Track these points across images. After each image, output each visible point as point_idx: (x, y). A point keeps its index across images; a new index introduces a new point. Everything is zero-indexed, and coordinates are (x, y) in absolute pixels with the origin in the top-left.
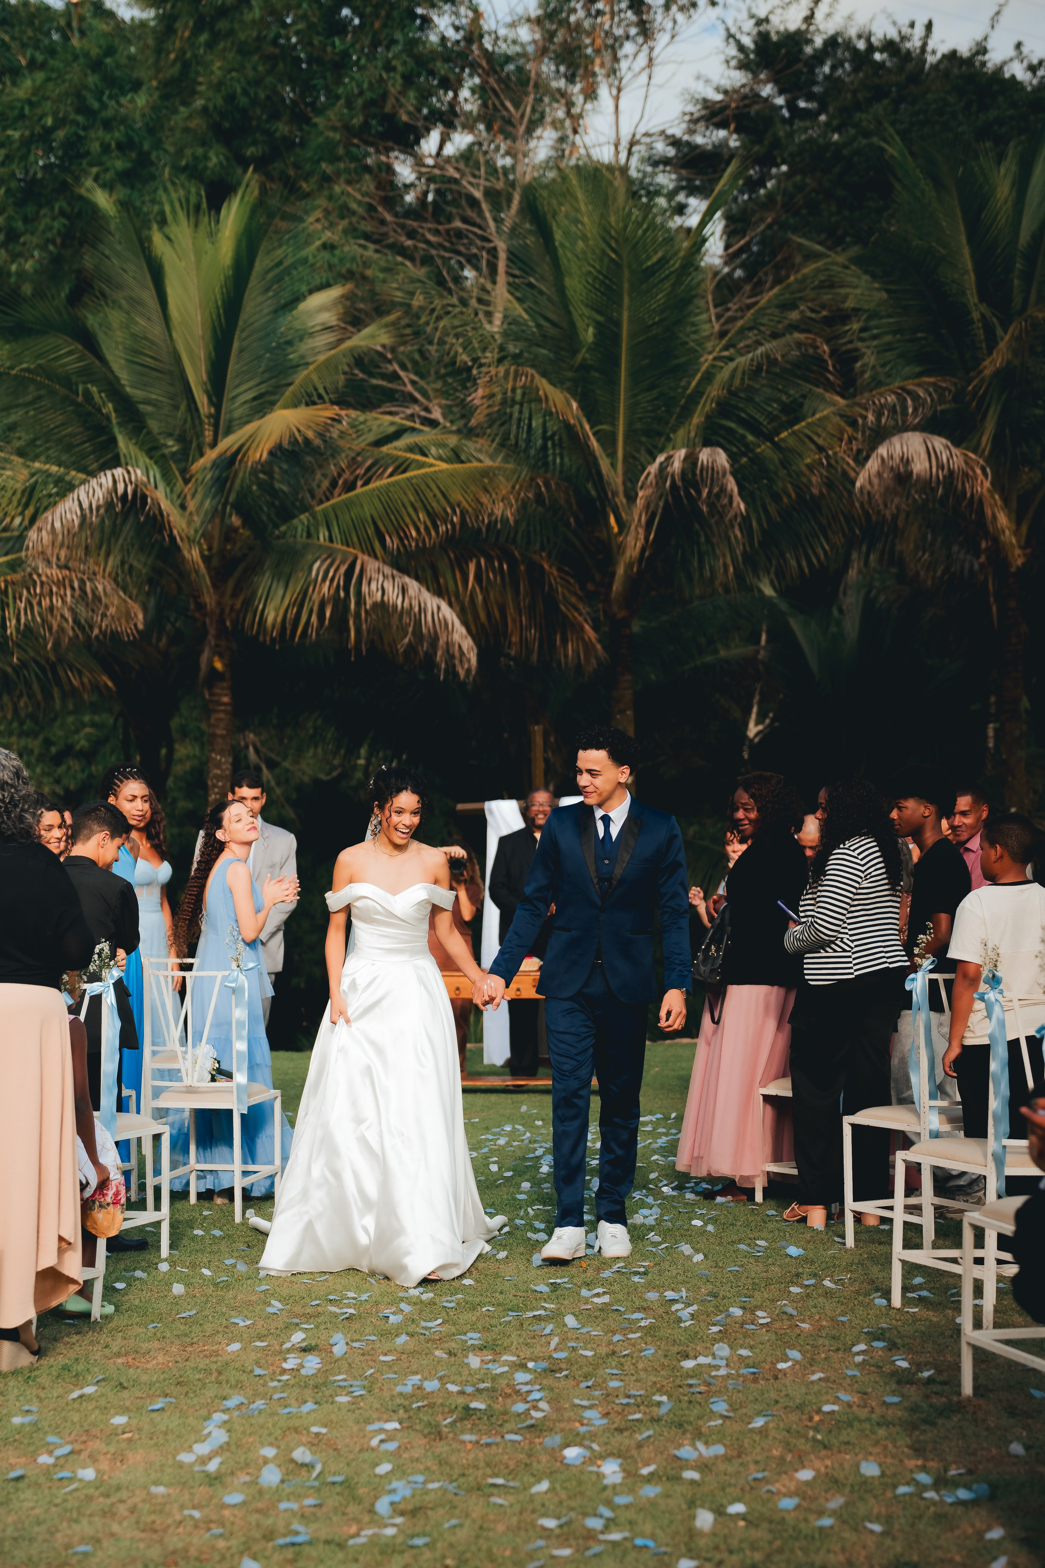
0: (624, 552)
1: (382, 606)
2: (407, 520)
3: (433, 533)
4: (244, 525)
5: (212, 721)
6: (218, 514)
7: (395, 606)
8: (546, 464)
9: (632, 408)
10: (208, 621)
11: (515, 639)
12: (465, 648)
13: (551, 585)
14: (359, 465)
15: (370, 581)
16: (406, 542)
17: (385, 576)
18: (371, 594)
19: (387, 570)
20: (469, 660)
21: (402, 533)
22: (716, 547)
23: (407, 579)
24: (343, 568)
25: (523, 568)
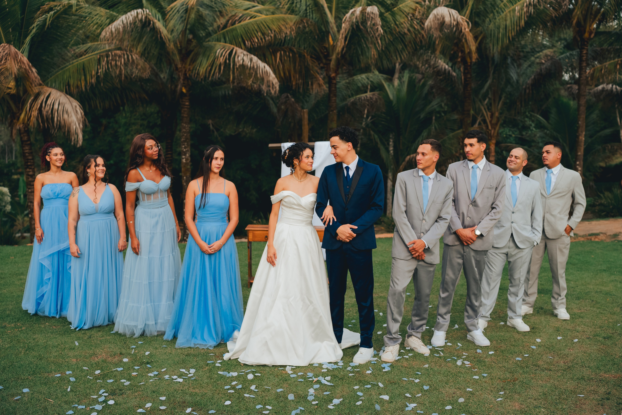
0: (336, 49)
1: (243, 66)
2: (254, 35)
3: (264, 40)
4: (194, 38)
5: (182, 112)
6: (184, 32)
7: (247, 66)
8: (306, 16)
10: (180, 74)
11: (294, 83)
12: (274, 83)
13: (308, 63)
14: (237, 16)
15: (238, 57)
16: (253, 43)
17: (244, 55)
18: (238, 61)
19: (245, 53)
20: (276, 87)
21: (252, 41)
22: (370, 49)
23: (253, 56)
24: (228, 52)
25: (297, 56)
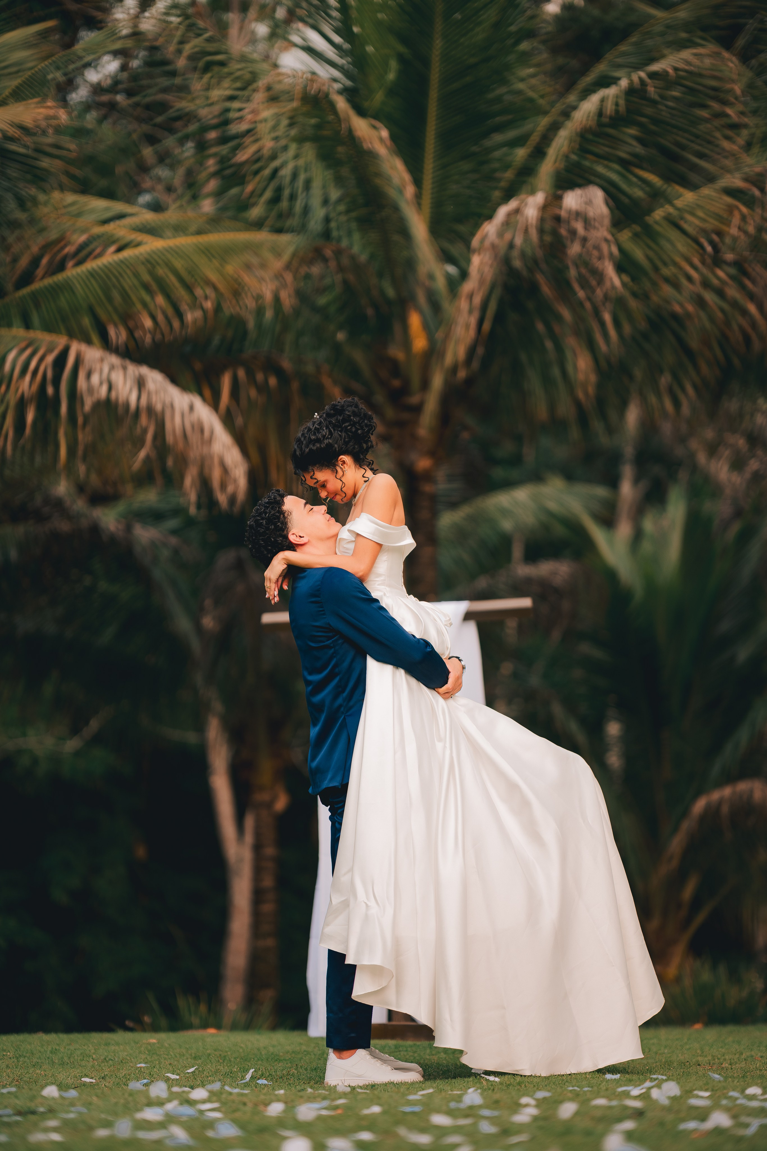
1: (107, 406)
3: (176, 324)
7: (127, 405)
9: (441, 184)
12: (228, 464)
14: (69, 243)
15: (89, 375)
16: (138, 334)
17: (112, 368)
18: (91, 390)
19: (114, 360)
20: (235, 481)
21: (131, 324)
22: (569, 355)
23: (144, 370)
24: (50, 359)
25: (295, 385)
